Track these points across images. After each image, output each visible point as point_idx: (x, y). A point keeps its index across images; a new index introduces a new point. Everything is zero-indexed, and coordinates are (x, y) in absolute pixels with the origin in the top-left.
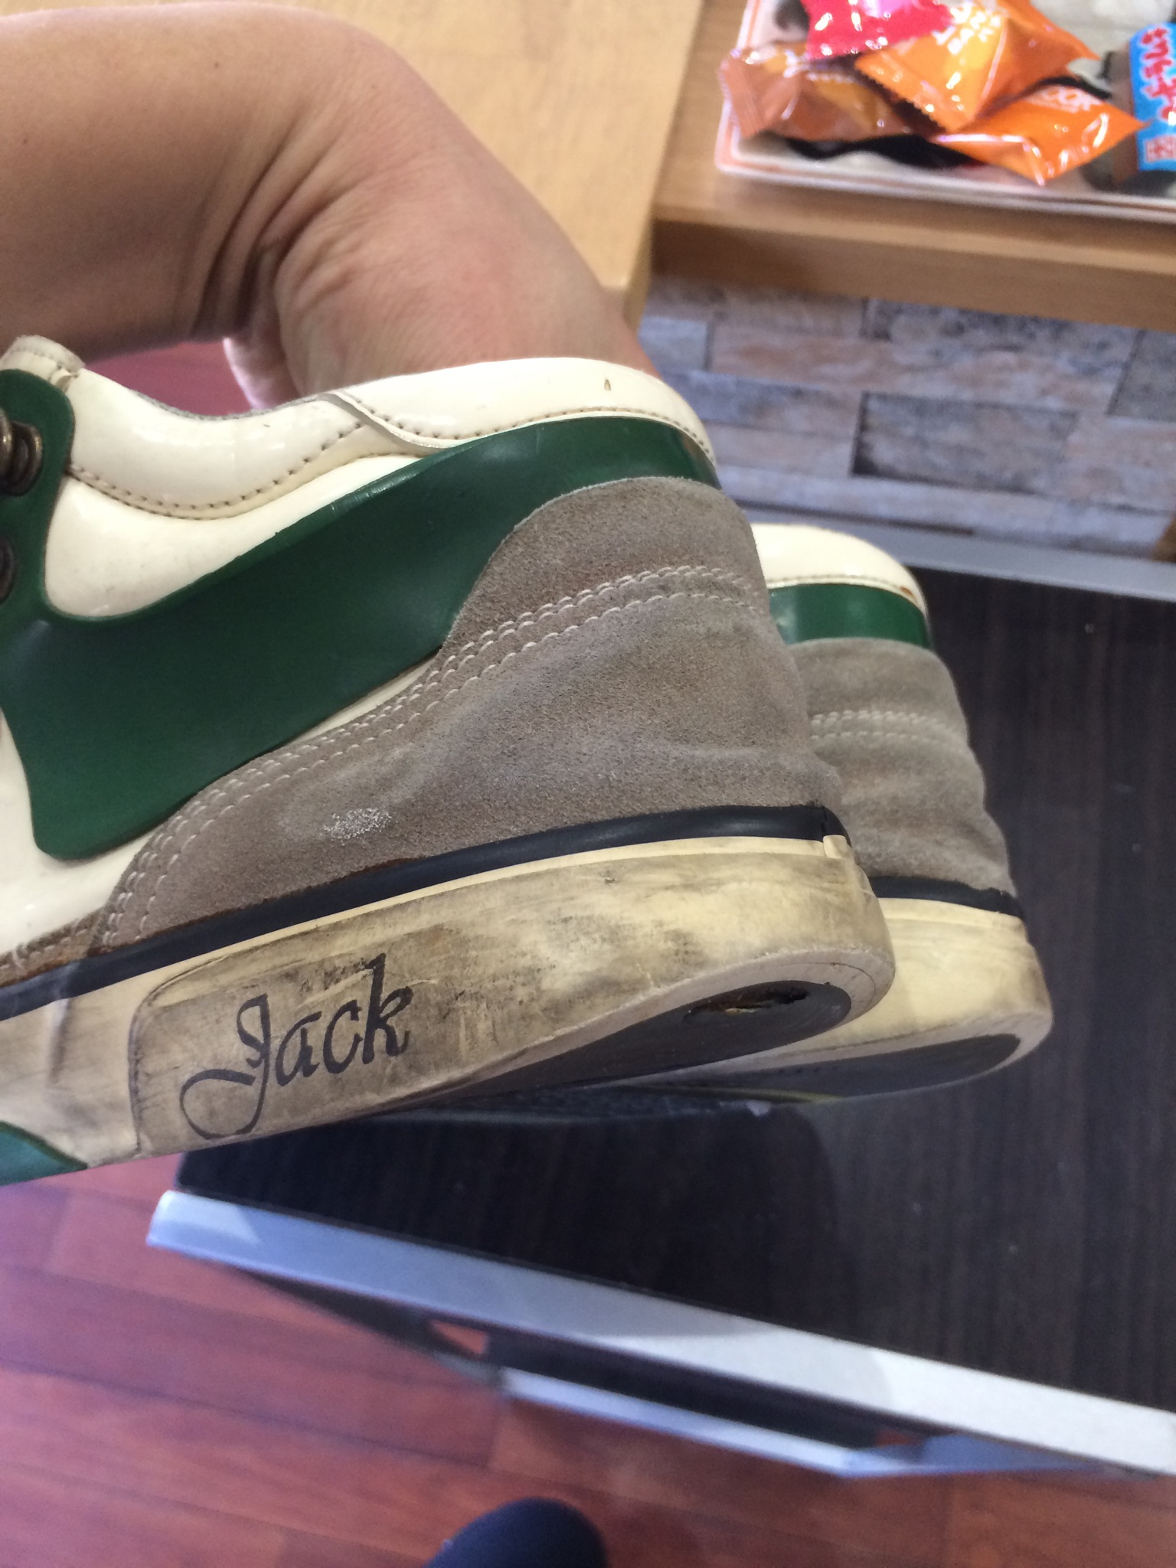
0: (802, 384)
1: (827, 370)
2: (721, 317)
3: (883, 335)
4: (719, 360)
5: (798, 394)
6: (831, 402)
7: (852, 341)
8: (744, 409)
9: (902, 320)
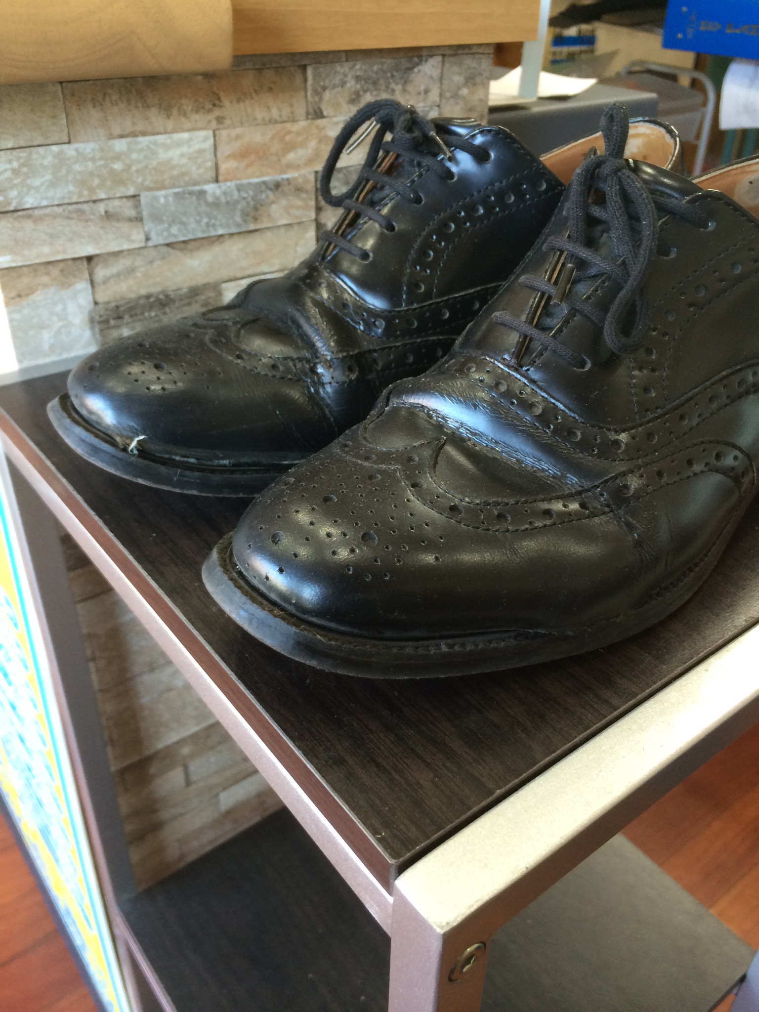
0: (278, 178)
1: (291, 156)
2: (220, 120)
3: (319, 114)
4: (223, 167)
5: (278, 186)
6: (299, 190)
7: (303, 124)
8: (245, 214)
9: (327, 95)
